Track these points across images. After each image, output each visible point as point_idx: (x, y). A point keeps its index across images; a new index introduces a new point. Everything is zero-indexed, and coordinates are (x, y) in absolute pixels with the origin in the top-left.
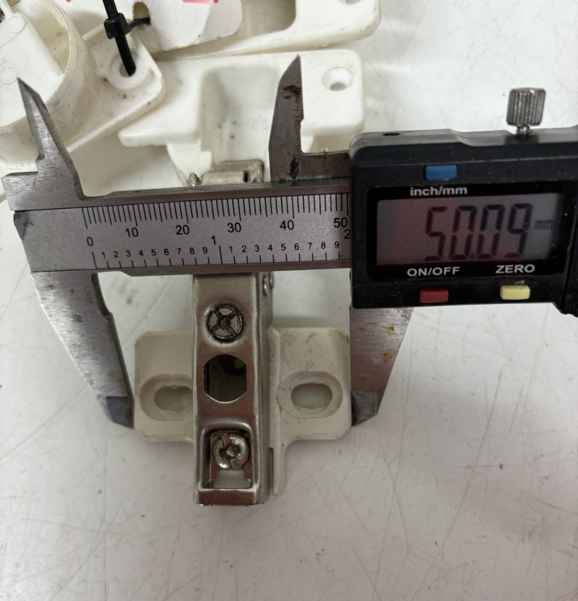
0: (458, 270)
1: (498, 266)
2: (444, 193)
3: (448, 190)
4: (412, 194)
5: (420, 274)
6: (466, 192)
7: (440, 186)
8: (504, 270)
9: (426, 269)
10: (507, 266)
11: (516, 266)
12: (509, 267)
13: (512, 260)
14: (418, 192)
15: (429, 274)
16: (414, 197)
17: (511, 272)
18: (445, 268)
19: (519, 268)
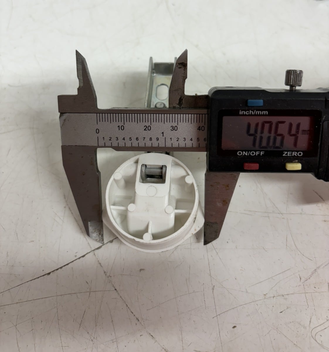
0: (263, 154)
1: (284, 152)
3: (259, 112)
4: (240, 114)
5: (244, 155)
6: (267, 114)
7: (254, 110)
8: (287, 154)
9: (247, 152)
10: (289, 152)
11: (293, 153)
13: (291, 149)
14: (243, 113)
15: (248, 155)
16: (241, 115)
17: (291, 156)
18: (257, 152)
19: (295, 154)
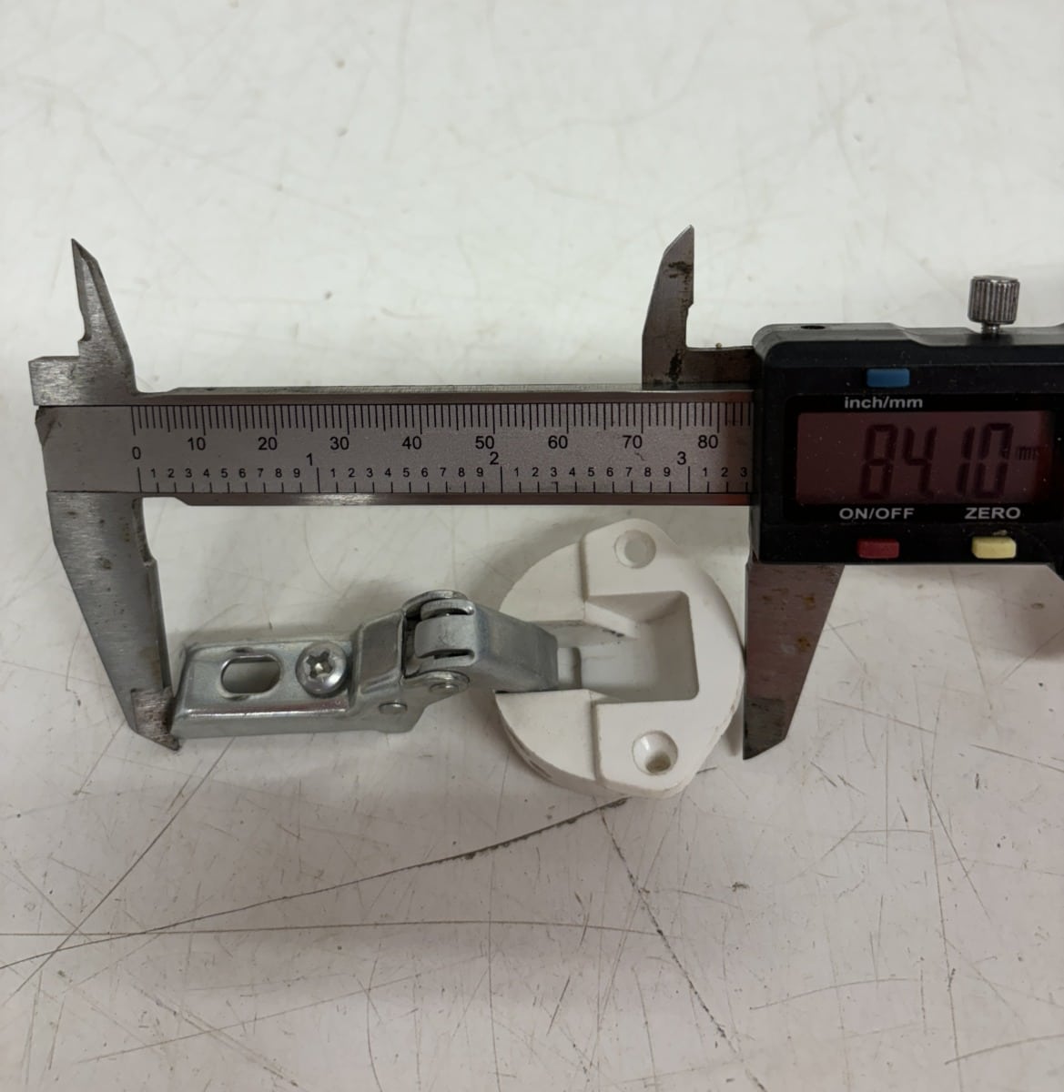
0: (911, 513)
1: (968, 509)
2: (891, 406)
3: (897, 402)
4: (846, 406)
5: (857, 517)
6: (921, 405)
7: (886, 396)
8: (976, 514)
9: (866, 510)
10: (981, 509)
11: (994, 509)
12: (984, 511)
13: (988, 500)
14: (855, 404)
15: (870, 517)
16: (849, 410)
17: (988, 518)
18: (894, 510)
19: (999, 512)
